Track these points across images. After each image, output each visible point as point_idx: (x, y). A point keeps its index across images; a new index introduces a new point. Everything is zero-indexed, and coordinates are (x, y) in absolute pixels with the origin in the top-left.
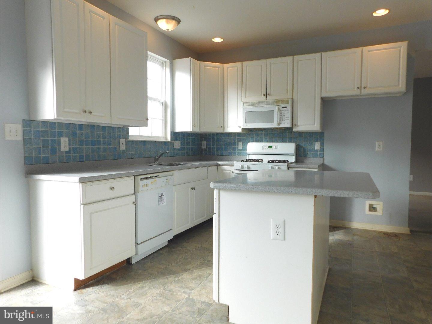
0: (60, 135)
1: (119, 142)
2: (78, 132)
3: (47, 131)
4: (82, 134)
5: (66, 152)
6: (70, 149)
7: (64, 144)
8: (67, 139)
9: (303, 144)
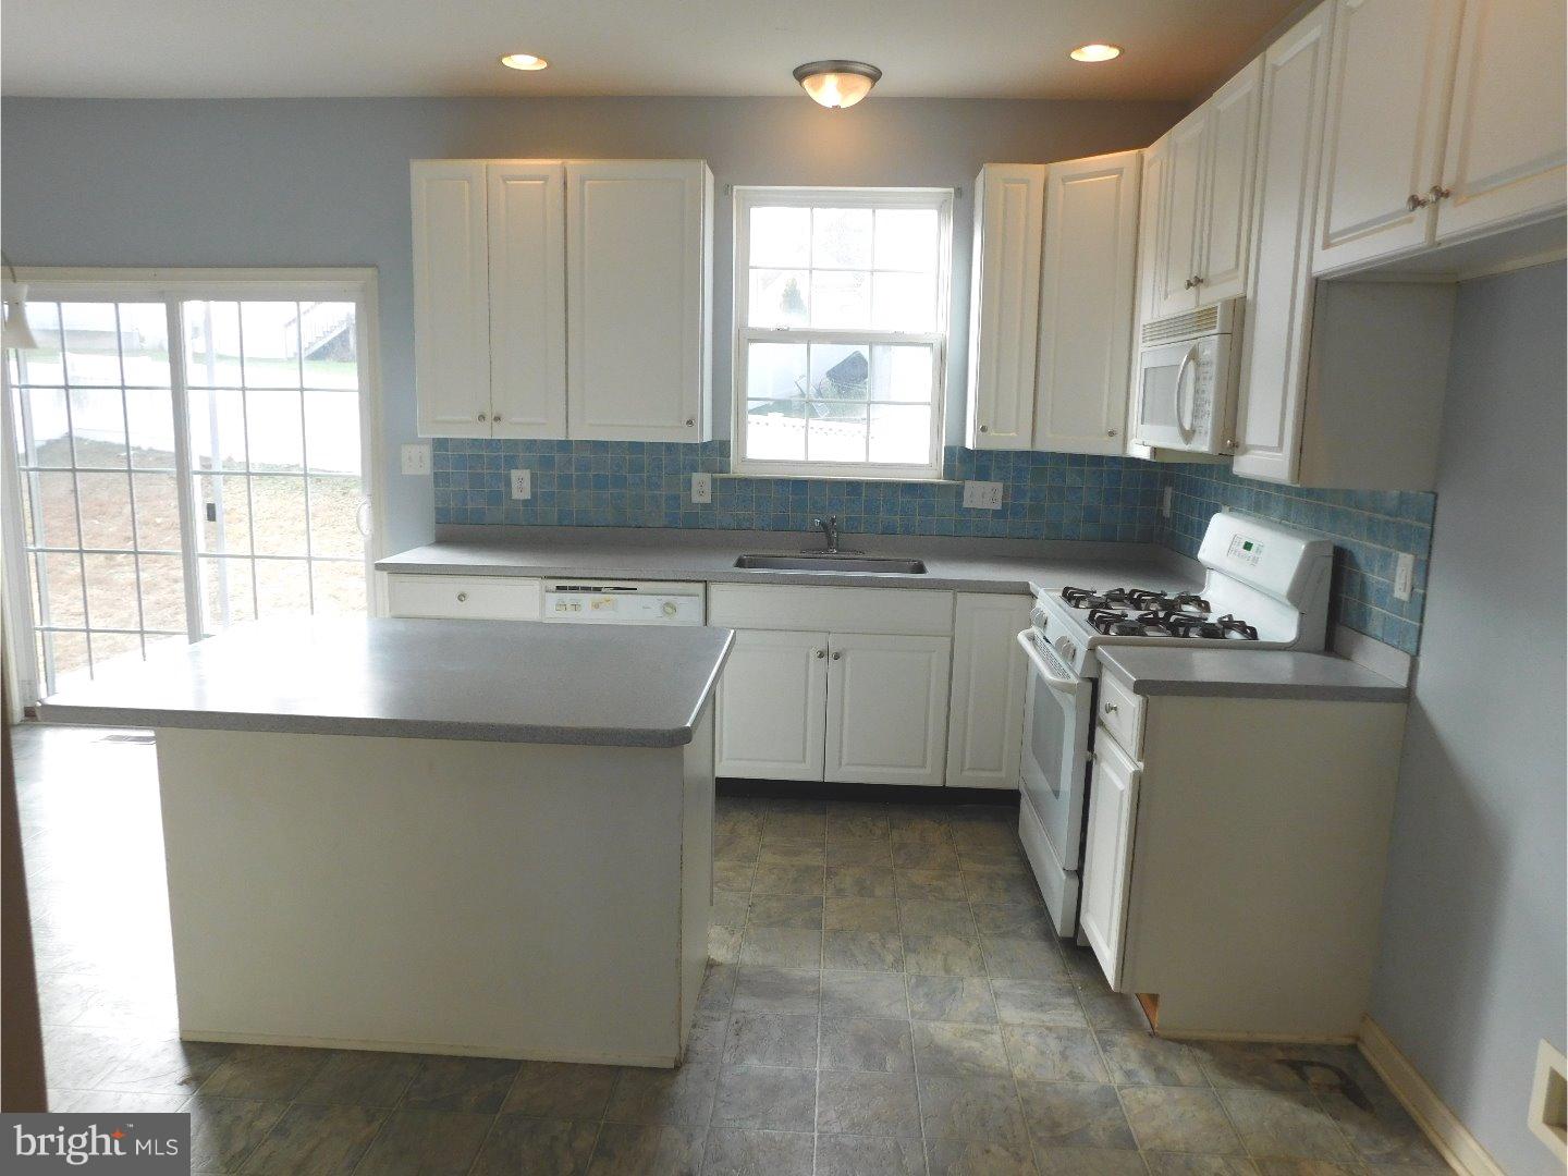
0: (512, 462)
1: (689, 482)
2: (557, 456)
3: (480, 457)
4: (570, 461)
5: (525, 502)
6: (534, 495)
7: (521, 485)
8: (526, 474)
9: (1363, 548)
